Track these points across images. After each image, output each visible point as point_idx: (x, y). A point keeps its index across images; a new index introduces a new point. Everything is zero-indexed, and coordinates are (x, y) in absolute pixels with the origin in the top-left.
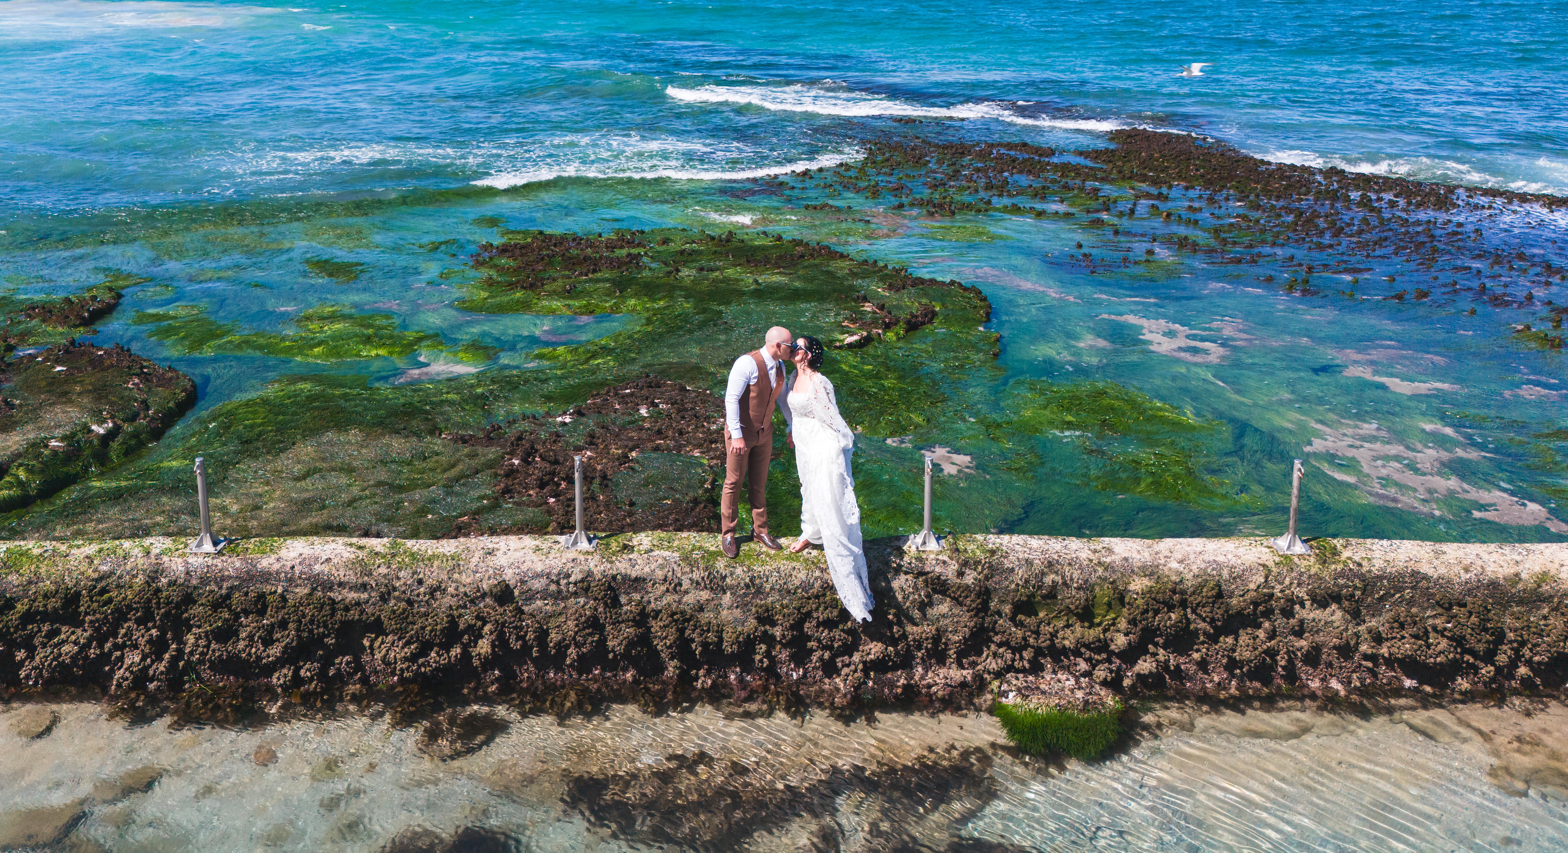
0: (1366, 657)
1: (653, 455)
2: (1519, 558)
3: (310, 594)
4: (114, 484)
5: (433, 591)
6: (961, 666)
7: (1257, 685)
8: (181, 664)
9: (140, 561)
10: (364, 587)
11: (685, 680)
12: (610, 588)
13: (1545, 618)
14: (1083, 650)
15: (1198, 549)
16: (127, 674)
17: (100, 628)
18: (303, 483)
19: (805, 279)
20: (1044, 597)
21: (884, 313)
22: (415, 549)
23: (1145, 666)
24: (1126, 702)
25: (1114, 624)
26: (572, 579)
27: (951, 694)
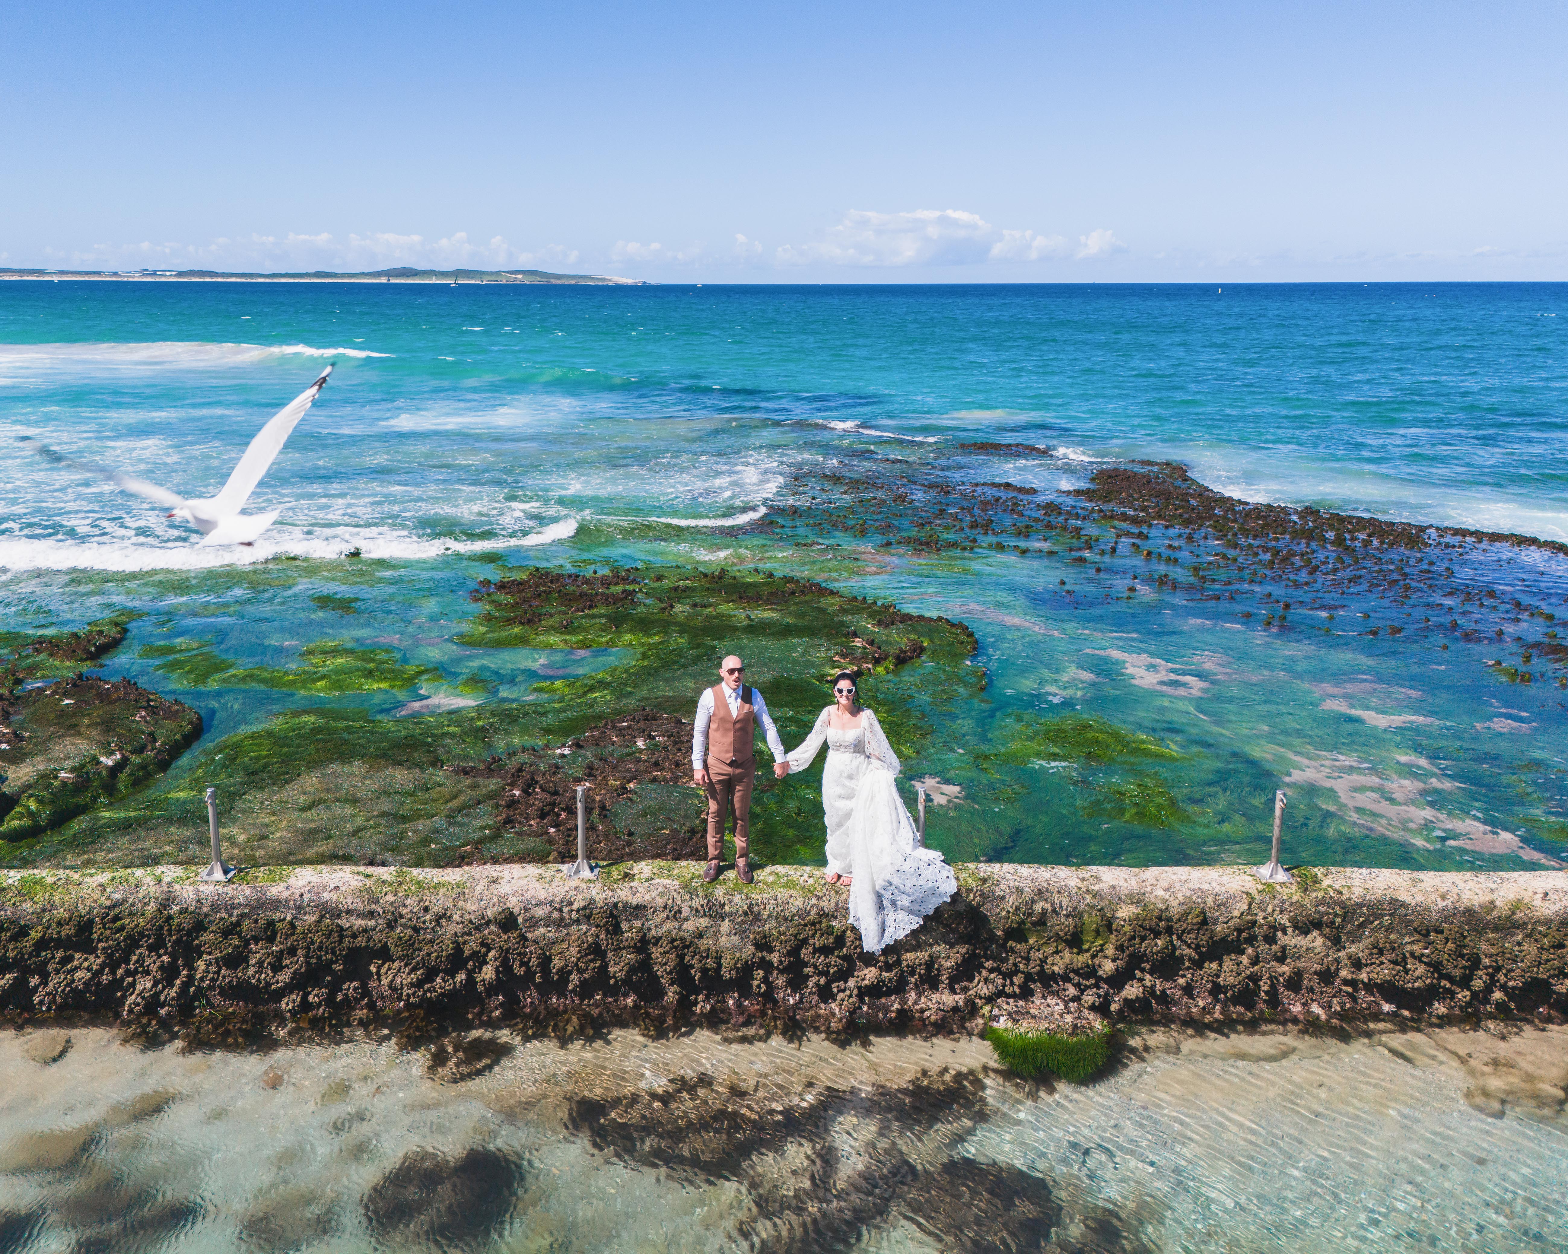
0: (1346, 982)
1: (651, 786)
2: (1494, 886)
3: (319, 922)
4: (123, 815)
5: (438, 918)
6: (953, 991)
7: (1241, 1009)
8: (192, 990)
9: (152, 889)
10: (371, 914)
11: (685, 1005)
12: (612, 915)
13: (1519, 944)
14: (1072, 975)
15: (1184, 878)
16: (139, 1000)
17: (112, 954)
18: (309, 814)
19: (796, 615)
20: (1034, 924)
21: (874, 648)
22: (421, 877)
23: (1132, 991)
24: (1114, 1025)
25: (1102, 950)
26: (575, 907)
27: (943, 1019)
